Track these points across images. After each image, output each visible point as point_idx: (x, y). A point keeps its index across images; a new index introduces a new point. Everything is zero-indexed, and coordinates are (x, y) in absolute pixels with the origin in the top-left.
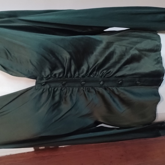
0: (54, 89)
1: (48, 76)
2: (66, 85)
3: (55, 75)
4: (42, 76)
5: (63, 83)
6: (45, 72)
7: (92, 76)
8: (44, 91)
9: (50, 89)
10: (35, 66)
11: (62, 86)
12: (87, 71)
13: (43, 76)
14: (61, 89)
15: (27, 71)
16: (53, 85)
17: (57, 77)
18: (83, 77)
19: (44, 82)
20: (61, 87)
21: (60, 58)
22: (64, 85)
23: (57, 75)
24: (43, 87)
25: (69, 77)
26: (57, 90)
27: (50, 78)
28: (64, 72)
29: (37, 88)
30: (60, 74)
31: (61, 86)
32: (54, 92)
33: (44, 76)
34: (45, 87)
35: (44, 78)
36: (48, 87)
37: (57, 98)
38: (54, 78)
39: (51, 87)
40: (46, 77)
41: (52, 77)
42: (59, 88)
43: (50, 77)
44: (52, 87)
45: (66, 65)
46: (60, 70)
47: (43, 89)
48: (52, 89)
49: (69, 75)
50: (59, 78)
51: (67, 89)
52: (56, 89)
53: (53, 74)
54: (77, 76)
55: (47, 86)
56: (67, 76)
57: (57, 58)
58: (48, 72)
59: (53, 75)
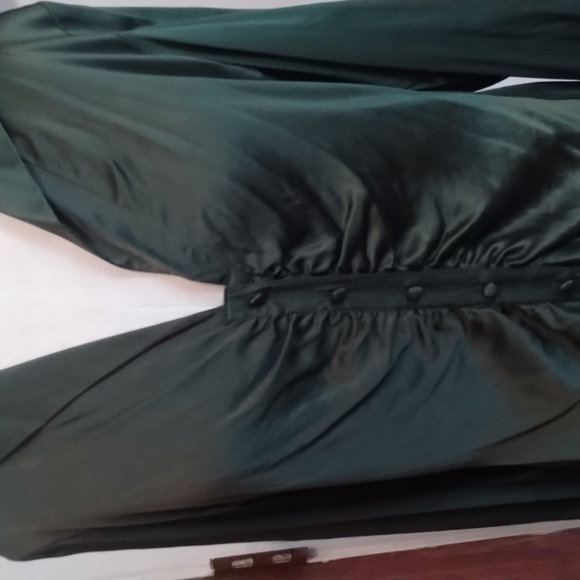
0: (299, 319)
1: (272, 268)
2: (347, 304)
3: (300, 262)
4: (247, 270)
5: (335, 293)
6: (260, 253)
7: (450, 264)
8: (260, 327)
9: (284, 321)
10: (221, 234)
11: (330, 308)
12: (433, 245)
13: (252, 269)
14: (327, 319)
15: (189, 252)
16: (294, 303)
17: (306, 272)
18: (415, 267)
19: (257, 292)
20: (325, 314)
21: (325, 196)
22: (337, 301)
23: (309, 264)
24: (254, 312)
25: (355, 270)
26: (311, 323)
27: (278, 277)
28: (337, 251)
29: (229, 317)
30: (318, 260)
31: (325, 308)
32: (299, 332)
33: (257, 271)
34: (264, 310)
35: (257, 279)
36: (275, 312)
37: (307, 357)
38: (295, 274)
39: (287, 311)
40: (262, 272)
41: (288, 271)
42: (320, 318)
43: (280, 273)
44: (291, 313)
45: (349, 225)
46: (326, 243)
47: (251, 322)
48: (289, 320)
49: (356, 263)
50: (313, 274)
51: (351, 318)
52: (304, 322)
53: (290, 258)
54: (389, 266)
55: (272, 308)
56: (347, 268)
57: (314, 199)
58: (271, 253)
59: (290, 265)
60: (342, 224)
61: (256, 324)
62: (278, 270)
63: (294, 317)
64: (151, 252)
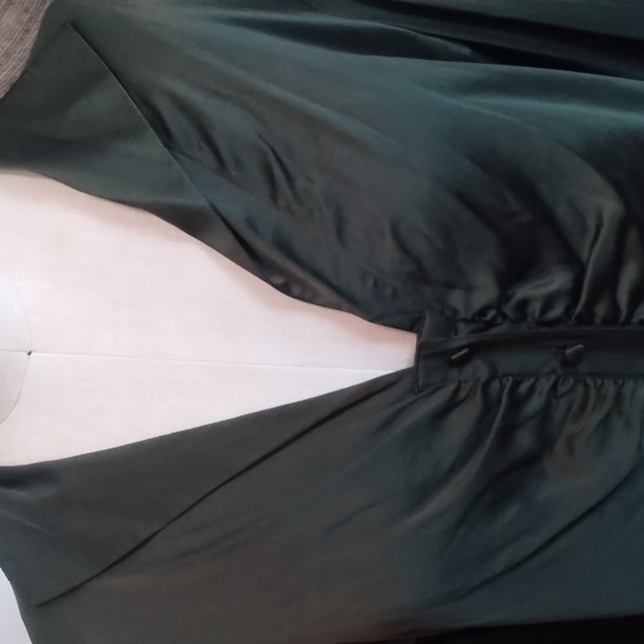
0: (517, 384)
1: (483, 312)
2: (583, 367)
3: (523, 304)
4: (448, 313)
5: (568, 351)
6: (469, 289)
8: (462, 394)
9: (495, 385)
10: (416, 260)
11: (560, 371)
13: (456, 311)
14: (554, 388)
15: (370, 283)
16: (510, 362)
17: (529, 319)
19: (462, 348)
20: (553, 378)
21: (562, 212)
22: (569, 364)
23: (535, 308)
24: (454, 373)
25: (598, 321)
26: (532, 390)
27: (491, 324)
28: (575, 293)
29: (420, 383)
30: (549, 302)
31: (554, 371)
32: (517, 402)
33: (462, 315)
34: (468, 370)
35: (461, 326)
36: (484, 373)
37: (525, 439)
38: (514, 322)
39: (501, 372)
40: (469, 316)
41: (505, 316)
42: (545, 385)
43: (494, 319)
44: (506, 375)
45: (593, 256)
46: (558, 280)
47: (451, 388)
48: (502, 387)
50: (541, 323)
51: (586, 386)
52: (523, 388)
53: (508, 299)
55: (479, 369)
56: (587, 317)
57: (546, 216)
58: (485, 290)
59: (508, 309)
60: (584, 254)
61: (458, 390)
62: (491, 314)
63: (509, 383)
64: (318, 275)
